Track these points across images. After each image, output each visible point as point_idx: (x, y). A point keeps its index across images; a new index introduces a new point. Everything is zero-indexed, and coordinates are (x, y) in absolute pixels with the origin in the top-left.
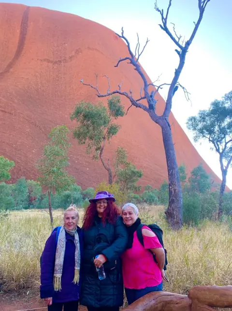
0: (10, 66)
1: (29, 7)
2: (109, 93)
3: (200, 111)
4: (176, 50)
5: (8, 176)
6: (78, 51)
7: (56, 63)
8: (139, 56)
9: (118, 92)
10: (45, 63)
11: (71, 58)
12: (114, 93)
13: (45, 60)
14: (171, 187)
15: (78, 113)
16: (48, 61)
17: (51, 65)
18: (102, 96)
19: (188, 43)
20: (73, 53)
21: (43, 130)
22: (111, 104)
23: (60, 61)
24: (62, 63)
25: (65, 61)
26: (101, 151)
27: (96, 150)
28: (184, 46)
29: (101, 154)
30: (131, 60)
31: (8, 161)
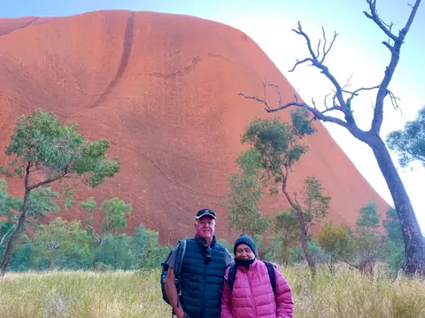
0: (113, 84)
1: (134, 12)
2: (282, 105)
3: (408, 123)
4: (384, 43)
5: (123, 224)
6: (195, 61)
7: (169, 76)
8: (325, 55)
9: (294, 104)
10: (155, 79)
11: (187, 69)
12: (289, 105)
13: (155, 74)
14: (405, 230)
15: (251, 133)
16: (159, 75)
17: (162, 79)
18: (273, 111)
19: (404, 32)
20: (190, 63)
21: (155, 162)
22: (296, 119)
23: (174, 75)
24: (177, 77)
25: (180, 73)
26: (284, 182)
27: (277, 181)
28: (397, 35)
29: (284, 187)
30: (312, 61)
31: (124, 204)
